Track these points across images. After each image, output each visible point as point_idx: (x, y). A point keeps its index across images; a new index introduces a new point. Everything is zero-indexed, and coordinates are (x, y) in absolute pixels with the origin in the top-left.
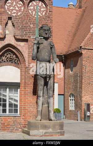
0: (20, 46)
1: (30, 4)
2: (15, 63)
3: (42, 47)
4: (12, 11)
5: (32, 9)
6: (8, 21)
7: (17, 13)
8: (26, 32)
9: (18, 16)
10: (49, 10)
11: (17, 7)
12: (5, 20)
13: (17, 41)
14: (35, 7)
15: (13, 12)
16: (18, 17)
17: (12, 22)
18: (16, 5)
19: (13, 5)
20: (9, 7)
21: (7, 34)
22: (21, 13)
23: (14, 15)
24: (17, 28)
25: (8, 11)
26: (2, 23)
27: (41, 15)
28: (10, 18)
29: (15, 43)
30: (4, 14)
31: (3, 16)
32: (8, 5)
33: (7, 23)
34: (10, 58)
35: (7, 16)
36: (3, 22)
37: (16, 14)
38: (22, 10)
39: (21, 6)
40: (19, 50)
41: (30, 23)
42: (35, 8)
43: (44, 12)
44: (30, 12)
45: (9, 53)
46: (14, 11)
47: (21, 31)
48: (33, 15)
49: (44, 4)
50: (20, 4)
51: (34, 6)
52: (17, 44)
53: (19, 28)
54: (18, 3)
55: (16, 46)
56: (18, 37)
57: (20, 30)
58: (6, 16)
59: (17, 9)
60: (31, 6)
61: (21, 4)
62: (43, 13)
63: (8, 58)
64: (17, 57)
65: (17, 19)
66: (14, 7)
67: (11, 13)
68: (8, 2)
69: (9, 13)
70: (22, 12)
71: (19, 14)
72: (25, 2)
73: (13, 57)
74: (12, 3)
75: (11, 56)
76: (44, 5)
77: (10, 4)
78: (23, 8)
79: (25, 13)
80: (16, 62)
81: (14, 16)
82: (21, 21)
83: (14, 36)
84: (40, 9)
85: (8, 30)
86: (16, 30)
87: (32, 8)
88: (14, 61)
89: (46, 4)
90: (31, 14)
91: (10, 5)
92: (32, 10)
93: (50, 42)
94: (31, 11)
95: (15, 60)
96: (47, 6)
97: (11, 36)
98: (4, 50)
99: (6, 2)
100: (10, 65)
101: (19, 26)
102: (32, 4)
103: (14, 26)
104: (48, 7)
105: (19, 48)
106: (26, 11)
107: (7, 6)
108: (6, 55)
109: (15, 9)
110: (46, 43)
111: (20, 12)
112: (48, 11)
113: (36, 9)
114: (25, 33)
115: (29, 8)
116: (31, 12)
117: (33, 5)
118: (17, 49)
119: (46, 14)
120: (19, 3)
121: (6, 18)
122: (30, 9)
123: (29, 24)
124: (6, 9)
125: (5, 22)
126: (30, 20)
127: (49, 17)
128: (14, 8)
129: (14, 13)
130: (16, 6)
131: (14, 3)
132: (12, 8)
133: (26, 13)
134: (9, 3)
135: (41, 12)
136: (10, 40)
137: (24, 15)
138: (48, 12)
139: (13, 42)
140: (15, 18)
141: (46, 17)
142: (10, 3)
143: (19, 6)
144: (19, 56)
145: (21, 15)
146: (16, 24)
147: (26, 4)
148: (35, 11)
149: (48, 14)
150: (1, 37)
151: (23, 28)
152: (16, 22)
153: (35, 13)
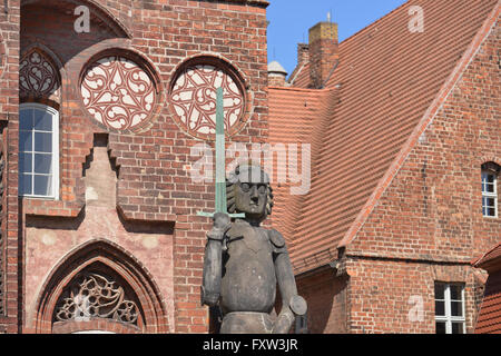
0: (141, 248)
1: (181, 81)
2: (124, 318)
3: (240, 252)
4: (110, 109)
5: (187, 102)
6: (92, 151)
7: (128, 119)
8: (166, 195)
9: (135, 129)
10: (256, 103)
11: (128, 93)
12: (82, 145)
13: (129, 230)
14: (200, 94)
15: (111, 114)
16: (132, 135)
17: (109, 152)
18: (124, 85)
19: (113, 86)
20: (96, 95)
21: (91, 202)
22: (143, 116)
23: (116, 125)
24: (131, 178)
25: (92, 111)
26: (72, 156)
28: (101, 139)
29: (122, 239)
30: (77, 120)
31: (75, 128)
32: (93, 85)
33: (89, 158)
34: (101, 299)
35: (91, 131)
36: (74, 152)
37: (123, 122)
38: (148, 107)
39: (142, 88)
40: (138, 266)
41: (183, 158)
42: (197, 98)
43: (233, 112)
44: (180, 111)
45: (97, 279)
46: (117, 110)
47: (144, 189)
48: (192, 125)
49: (234, 80)
50: (139, 82)
51: (195, 91)
52: (129, 242)
53: (138, 177)
54: (129, 76)
55: (126, 249)
56: (134, 215)
57: (141, 185)
58: (88, 132)
59: (128, 100)
60: (184, 89)
61: (144, 83)
62: (228, 115)
63: (93, 299)
64: (130, 293)
65: (130, 140)
66: (116, 93)
67: (106, 118)
68: (90, 74)
69: (98, 117)
70: (147, 113)
71: (136, 120)
72: (160, 73)
73: (113, 294)
74: (109, 79)
75: (105, 292)
76: (233, 87)
77: (100, 83)
78: (150, 99)
79: (161, 119)
80: (128, 316)
81: (115, 130)
82: (144, 149)
83: (119, 211)
85: (92, 184)
86: (125, 184)
88: (120, 313)
89: (243, 80)
90: (183, 119)
91: (100, 88)
92: (188, 106)
93: (269, 233)
94: (184, 109)
95: (123, 306)
96: (247, 88)
97: (104, 209)
98: (80, 268)
99: (84, 76)
101: (138, 170)
102: (186, 83)
103: (116, 168)
104: (251, 93)
105: (138, 256)
106: (165, 111)
107: (88, 88)
108: (84, 285)
109: (120, 103)
110: (253, 236)
111: (139, 114)
112: (252, 108)
113: (201, 100)
114: (161, 197)
115: (176, 98)
116: (185, 115)
117: (190, 85)
118: (132, 261)
119: (241, 119)
120: (136, 76)
121: (87, 137)
122: (180, 100)
123: (177, 160)
124: (86, 101)
125: (83, 152)
126: (182, 143)
127: (256, 133)
128: (115, 99)
129: (117, 117)
130: (124, 92)
131: (117, 79)
132: (106, 98)
133: (165, 116)
134: (96, 78)
135: (225, 113)
136: (101, 225)
137: (156, 126)
138: (252, 112)
139: (115, 234)
140: (123, 139)
141: (244, 132)
142: (100, 77)
143: (135, 88)
144: (138, 289)
145: (143, 124)
146: (124, 162)
147: (163, 81)
148: (199, 110)
149: (250, 121)
150: (69, 212)
151: (153, 178)
152: (126, 155)
153: (200, 118)
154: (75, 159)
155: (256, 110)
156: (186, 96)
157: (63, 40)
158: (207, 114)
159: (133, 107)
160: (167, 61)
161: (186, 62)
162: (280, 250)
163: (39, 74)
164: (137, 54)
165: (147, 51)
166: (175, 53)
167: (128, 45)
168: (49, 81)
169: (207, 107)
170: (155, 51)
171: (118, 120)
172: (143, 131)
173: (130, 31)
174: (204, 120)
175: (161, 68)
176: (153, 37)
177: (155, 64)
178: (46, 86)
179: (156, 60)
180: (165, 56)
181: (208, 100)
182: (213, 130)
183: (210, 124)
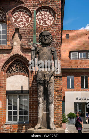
1: (38, 14)
4: (20, 22)
5: (40, 19)
7: (25, 25)
10: (57, 17)
12: (12, 32)
14: (43, 16)
15: (20, 24)
16: (25, 28)
17: (19, 33)
18: (23, 16)
19: (20, 17)
20: (16, 19)
21: (15, 45)
22: (28, 23)
24: (24, 39)
25: (15, 23)
26: (9, 35)
27: (49, 24)
30: (10, 26)
31: (10, 28)
32: (15, 17)
33: (14, 35)
34: (19, 68)
35: (14, 28)
36: (10, 33)
37: (23, 25)
38: (30, 21)
39: (28, 16)
41: (38, 33)
42: (42, 18)
44: (38, 21)
45: (18, 63)
47: (28, 41)
48: (41, 25)
49: (52, 12)
51: (42, 16)
53: (26, 38)
54: (25, 14)
56: (25, 47)
57: (27, 40)
59: (24, 20)
62: (51, 21)
63: (17, 68)
65: (24, 29)
66: (21, 18)
67: (19, 25)
68: (15, 14)
69: (17, 25)
70: (30, 23)
71: (27, 25)
72: (32, 12)
73: (22, 66)
76: (52, 14)
77: (17, 16)
78: (30, 19)
79: (32, 23)
80: (26, 71)
81: (21, 27)
82: (28, 31)
83: (22, 47)
84: (48, 18)
85: (16, 41)
88: (24, 71)
89: (54, 11)
90: (39, 23)
91: (17, 17)
92: (40, 20)
93: (51, 48)
96: (55, 13)
97: (19, 47)
99: (13, 14)
100: (19, 74)
101: (26, 37)
102: (39, 14)
104: (56, 15)
106: (33, 21)
107: (14, 18)
109: (22, 21)
110: (45, 49)
113: (43, 18)
116: (39, 22)
117: (41, 14)
121: (13, 30)
122: (38, 19)
124: (14, 21)
127: (57, 25)
128: (21, 20)
129: (22, 24)
130: (23, 18)
131: (21, 15)
132: (19, 20)
134: (16, 15)
135: (49, 21)
136: (17, 50)
137: (31, 25)
138: (56, 19)
139: (21, 53)
140: (22, 29)
141: (54, 25)
142: (17, 15)
143: (26, 17)
146: (23, 35)
147: (32, 14)
148: (43, 20)
149: (55, 22)
150: (9, 48)
151: (30, 38)
152: (23, 33)
153: (43, 23)
154: (10, 35)
155: (57, 19)
156: (39, 17)
157: (6, 6)
158: (45, 21)
159: (25, 21)
160: (33, 8)
161: (38, 8)
162: (54, 52)
163: (2, 15)
164: (25, 7)
165: (28, 6)
166: (36, 6)
167: (23, 5)
168: (4, 17)
169: (45, 20)
170: (30, 6)
171: (22, 25)
172: (27, 27)
173: (23, 1)
174: (44, 23)
175: (32, 10)
176: (30, 3)
177: (30, 10)
178: (3, 18)
179: (31, 8)
180: (33, 7)
181: (45, 18)
182: (47, 26)
183: (46, 24)
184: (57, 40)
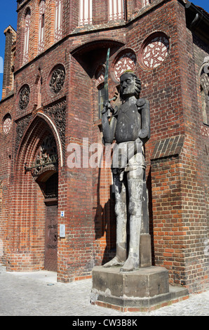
1: (146, 50)
6: (115, 93)
11: (129, 66)
12: (112, 93)
18: (127, 63)
19: (124, 66)
20: (119, 72)
25: (118, 79)
27: (163, 60)
30: (111, 85)
32: (118, 69)
35: (115, 86)
42: (152, 54)
44: (146, 63)
48: (151, 66)
54: (129, 59)
59: (129, 68)
60: (147, 52)
68: (117, 65)
72: (135, 52)
74: (123, 64)
76: (166, 41)
77: (120, 66)
84: (160, 51)
87: (148, 55)
90: (148, 65)
91: (120, 68)
92: (149, 59)
94: (148, 61)
104: (170, 39)
107: (117, 70)
110: (127, 105)
113: (154, 54)
115: (144, 58)
116: (148, 63)
117: (149, 50)
120: (131, 57)
121: (114, 89)
122: (146, 58)
123: (143, 84)
124: (116, 76)
126: (144, 76)
127: (173, 56)
130: (127, 66)
131: (125, 62)
132: (122, 71)
133: (138, 68)
135: (163, 54)
138: (171, 48)
141: (168, 58)
142: (120, 64)
143: (131, 62)
147: (136, 54)
148: (153, 58)
149: (170, 52)
155: (172, 45)
158: (156, 58)
160: (137, 45)
161: (144, 42)
162: (142, 108)
165: (131, 46)
166: (140, 40)
167: (125, 47)
169: (156, 55)
170: (133, 44)
173: (125, 42)
174: (155, 61)
175: (135, 49)
176: (133, 39)
177: (133, 49)
181: (156, 52)
182: (159, 64)
183: (158, 62)
184: (174, 83)
